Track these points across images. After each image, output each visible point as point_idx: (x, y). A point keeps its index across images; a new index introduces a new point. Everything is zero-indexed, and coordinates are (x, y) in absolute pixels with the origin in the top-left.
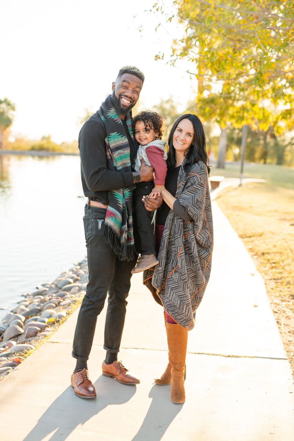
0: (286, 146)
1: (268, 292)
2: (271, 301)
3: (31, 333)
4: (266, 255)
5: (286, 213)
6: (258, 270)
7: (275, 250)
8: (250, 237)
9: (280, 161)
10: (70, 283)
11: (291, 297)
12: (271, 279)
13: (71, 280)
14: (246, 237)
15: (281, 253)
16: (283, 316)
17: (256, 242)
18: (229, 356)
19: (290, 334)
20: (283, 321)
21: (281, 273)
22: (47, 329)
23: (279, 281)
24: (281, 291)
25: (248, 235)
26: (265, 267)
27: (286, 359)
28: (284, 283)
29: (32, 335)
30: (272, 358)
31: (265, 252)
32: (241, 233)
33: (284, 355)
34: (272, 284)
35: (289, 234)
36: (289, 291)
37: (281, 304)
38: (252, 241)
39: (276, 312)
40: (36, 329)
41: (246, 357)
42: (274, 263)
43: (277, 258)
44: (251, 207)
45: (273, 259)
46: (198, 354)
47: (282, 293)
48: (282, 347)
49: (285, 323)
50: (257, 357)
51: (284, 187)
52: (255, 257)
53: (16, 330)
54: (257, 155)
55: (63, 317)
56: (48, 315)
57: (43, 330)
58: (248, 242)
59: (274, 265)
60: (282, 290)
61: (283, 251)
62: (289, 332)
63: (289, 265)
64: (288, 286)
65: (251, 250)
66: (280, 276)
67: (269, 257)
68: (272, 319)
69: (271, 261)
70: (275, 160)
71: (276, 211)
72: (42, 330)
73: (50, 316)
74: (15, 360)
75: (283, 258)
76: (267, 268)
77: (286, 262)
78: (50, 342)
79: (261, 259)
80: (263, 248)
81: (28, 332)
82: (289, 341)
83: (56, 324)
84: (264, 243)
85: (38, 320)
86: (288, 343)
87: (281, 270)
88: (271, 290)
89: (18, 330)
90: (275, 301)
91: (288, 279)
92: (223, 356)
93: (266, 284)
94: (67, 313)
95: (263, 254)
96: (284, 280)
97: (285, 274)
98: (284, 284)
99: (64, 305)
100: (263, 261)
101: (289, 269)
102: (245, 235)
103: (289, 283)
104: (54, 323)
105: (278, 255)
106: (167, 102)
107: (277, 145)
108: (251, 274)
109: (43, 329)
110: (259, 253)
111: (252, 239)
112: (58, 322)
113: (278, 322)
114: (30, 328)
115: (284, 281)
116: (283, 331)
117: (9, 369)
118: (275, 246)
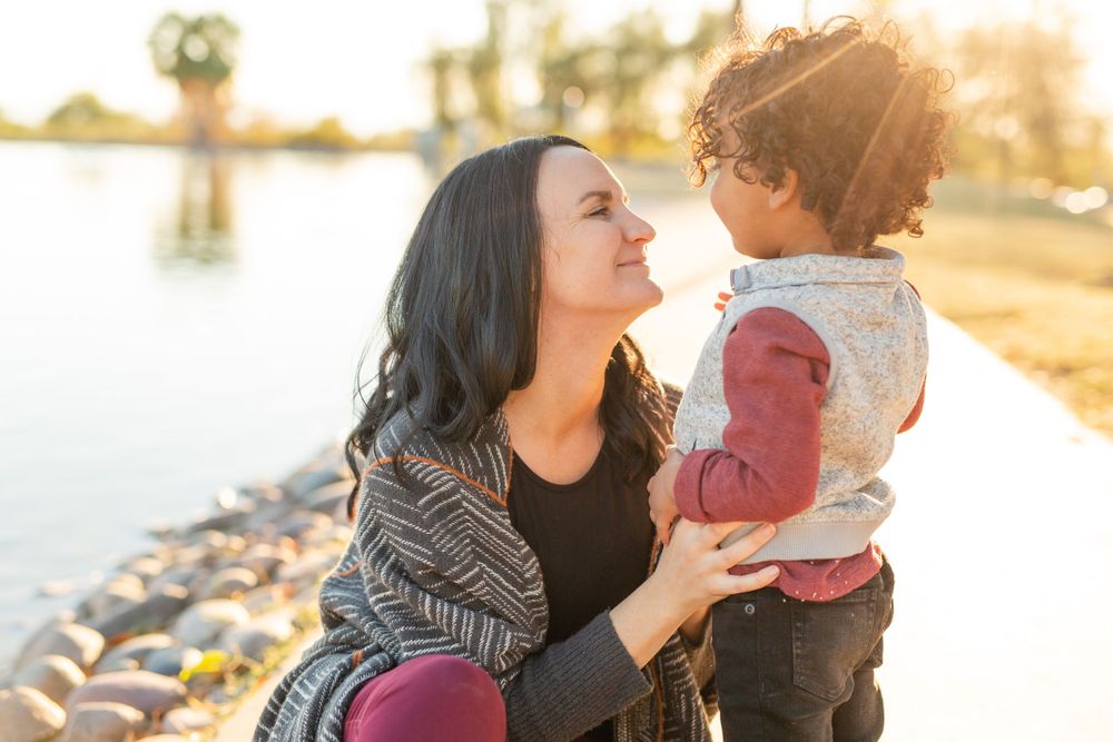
40: (116, 716)
55: (273, 642)
73: (213, 639)
83: (232, 687)
85: (153, 660)
89: (37, 716)
94: (294, 624)
99: (293, 580)
104: (220, 680)
112: (242, 671)
114: (87, 714)
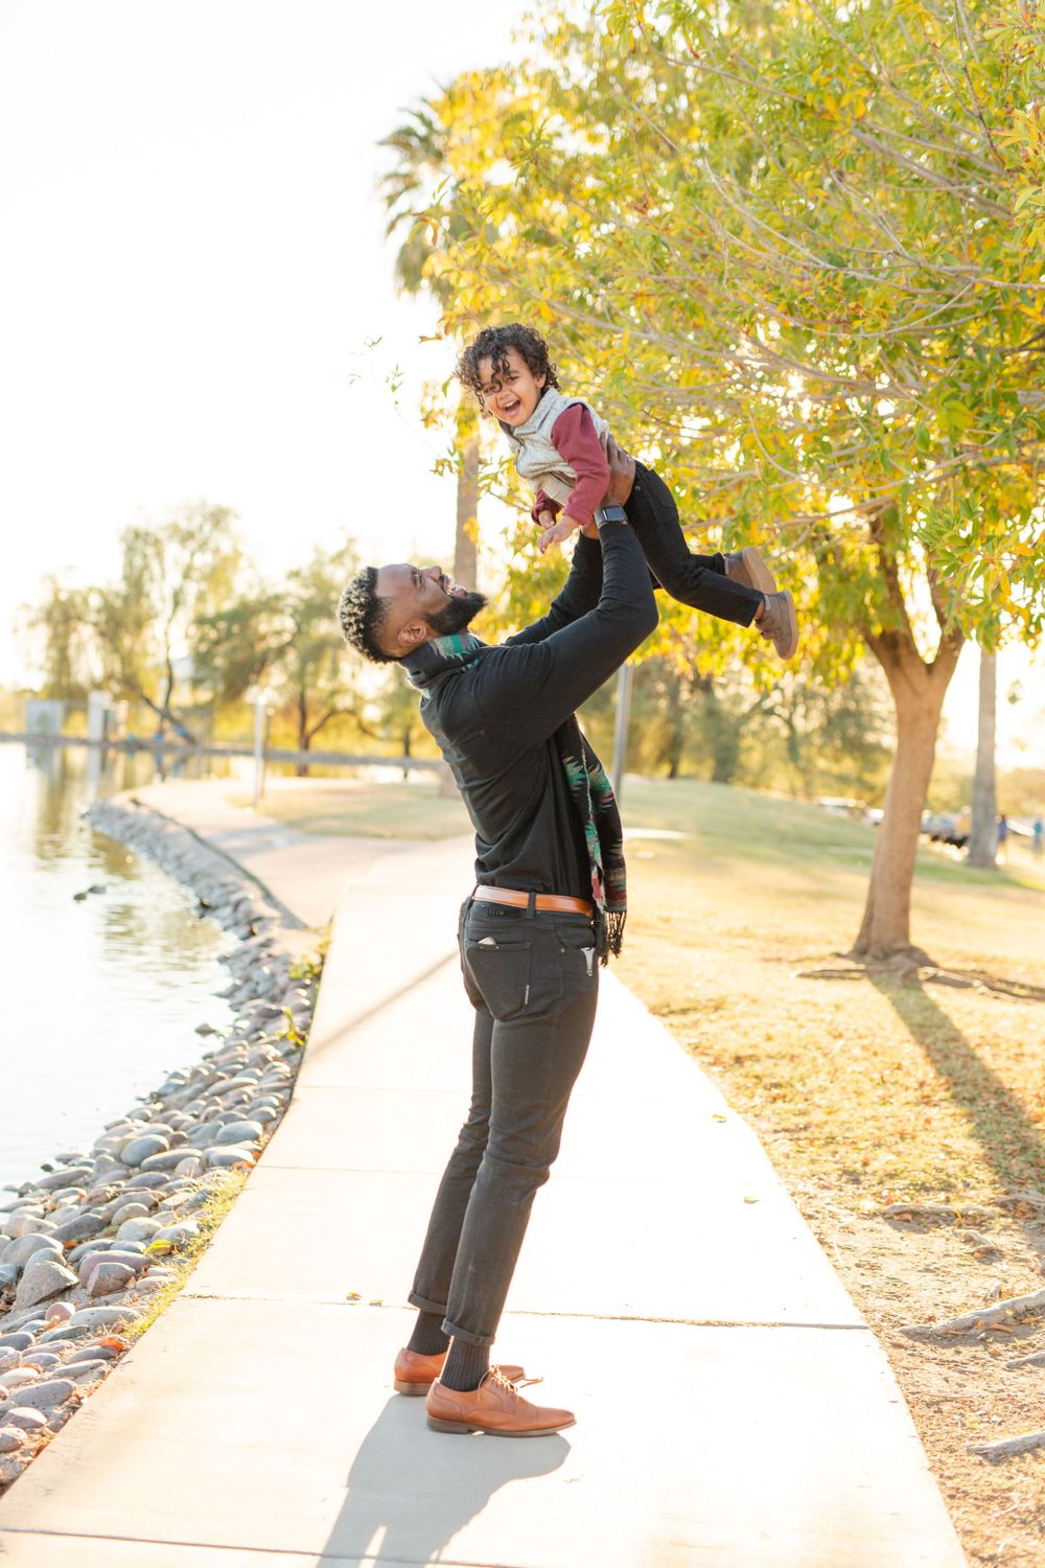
0: (747, 717)
1: (774, 1165)
2: (792, 1189)
3: (110, 1282)
4: (747, 1064)
5: (779, 941)
6: (732, 1106)
7: (773, 1048)
8: (684, 1012)
9: (726, 768)
10: (162, 1149)
11: (844, 1179)
12: (776, 1131)
13: (164, 1141)
14: (672, 1012)
15: (793, 1058)
16: (833, 1226)
17: (706, 1027)
18: (708, 1324)
19: (861, 1270)
20: (834, 1238)
21: (803, 1113)
22: (154, 1268)
23: (802, 1135)
24: (813, 1162)
25: (674, 1007)
26: (752, 1097)
27: (866, 1328)
28: (818, 1139)
29: (111, 1287)
30: (826, 1327)
31: (742, 1053)
32: (655, 1001)
33: (856, 1318)
34: (784, 1145)
35: (806, 1002)
36: (836, 1163)
37: (820, 1196)
38: (696, 1024)
39: (810, 1217)
40: (122, 1269)
41: (755, 1325)
42: (777, 1085)
43: (784, 1071)
44: (667, 920)
45: (772, 1075)
46: (622, 1319)
47: (816, 1168)
48: (849, 1301)
49: (841, 1244)
50: (784, 1325)
51: (746, 856)
52: (715, 1069)
53: (57, 1275)
54: (648, 748)
55: (192, 1235)
56: (143, 1234)
57: (143, 1272)
58: (684, 1026)
59: (777, 1091)
60: (814, 1157)
61: (797, 1051)
62: (858, 1266)
63: (823, 1090)
64: (832, 1147)
65: (697, 1049)
66: (802, 1121)
67: (758, 1069)
68: (805, 1232)
69: (767, 1081)
70: (707, 768)
71: (746, 933)
72: (137, 1272)
73: (148, 1237)
74: (107, 1343)
75: (802, 1070)
76: (757, 1101)
77: (812, 1083)
78: (192, 1297)
79: (736, 1075)
80: (734, 1044)
81: (101, 1278)
82: (863, 1287)
83: (179, 1254)
84: (732, 1028)
85: (116, 1246)
86: (861, 1290)
87: (802, 1106)
88: (783, 1160)
89: (59, 1274)
90: (801, 1187)
91: (827, 1129)
92: (693, 1323)
93: (765, 1144)
94: (199, 1226)
95: (738, 1060)
96: (814, 1132)
97: (817, 1116)
98: (817, 1143)
99: (176, 1208)
100: (741, 1080)
101: (823, 1102)
102: (668, 1006)
103: (831, 1140)
104: (170, 1254)
105: (785, 1062)
106: (338, 558)
107: (712, 713)
108: (715, 1116)
109: (141, 1269)
110: (726, 1058)
111: (692, 1017)
112: (181, 1249)
113: (822, 1242)
114: (106, 1266)
115: (817, 1135)
116: (842, 1263)
117: (101, 1364)
118: (769, 1038)
